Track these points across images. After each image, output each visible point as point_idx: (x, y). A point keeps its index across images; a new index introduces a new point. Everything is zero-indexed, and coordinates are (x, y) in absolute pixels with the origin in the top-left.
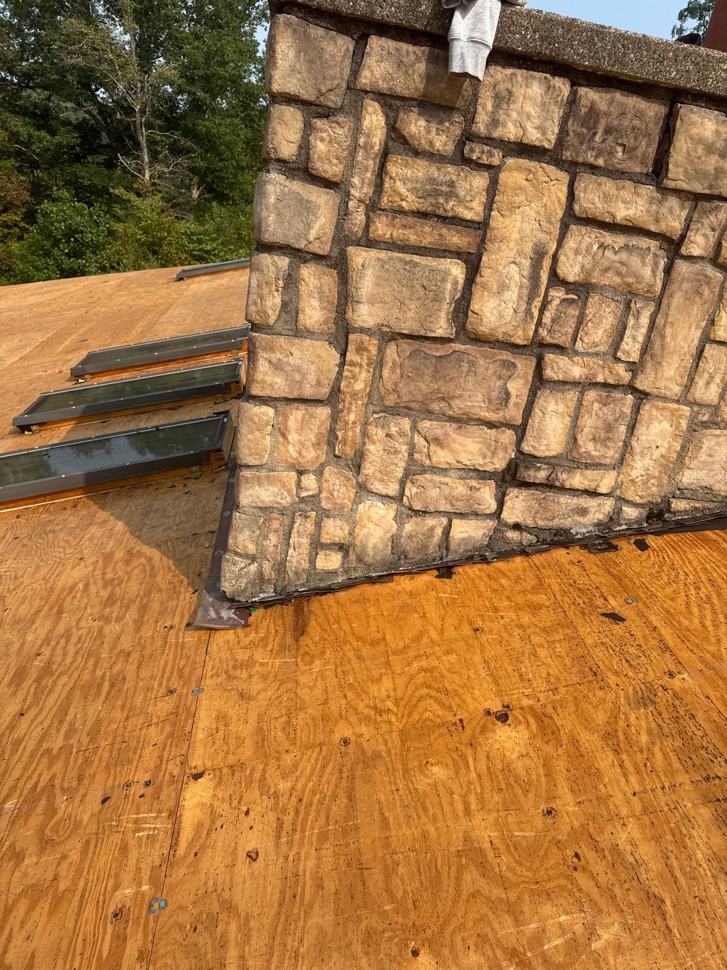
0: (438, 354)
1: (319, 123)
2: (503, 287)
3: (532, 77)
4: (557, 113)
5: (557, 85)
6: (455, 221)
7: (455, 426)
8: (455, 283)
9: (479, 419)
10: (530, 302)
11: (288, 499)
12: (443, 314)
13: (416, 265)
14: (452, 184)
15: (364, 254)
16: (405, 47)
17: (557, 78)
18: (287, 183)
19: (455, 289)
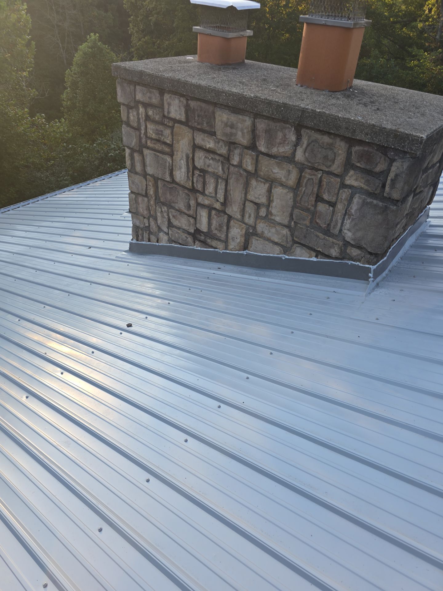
0: (170, 187)
1: (130, 111)
2: (180, 168)
3: (175, 97)
4: (183, 110)
5: (182, 100)
6: (165, 143)
7: (179, 213)
8: (169, 163)
9: (184, 212)
10: (188, 174)
11: (142, 225)
12: (167, 173)
13: (158, 156)
14: (162, 131)
15: (147, 151)
16: (144, 88)
17: (181, 98)
18: (127, 128)
19: (170, 165)
